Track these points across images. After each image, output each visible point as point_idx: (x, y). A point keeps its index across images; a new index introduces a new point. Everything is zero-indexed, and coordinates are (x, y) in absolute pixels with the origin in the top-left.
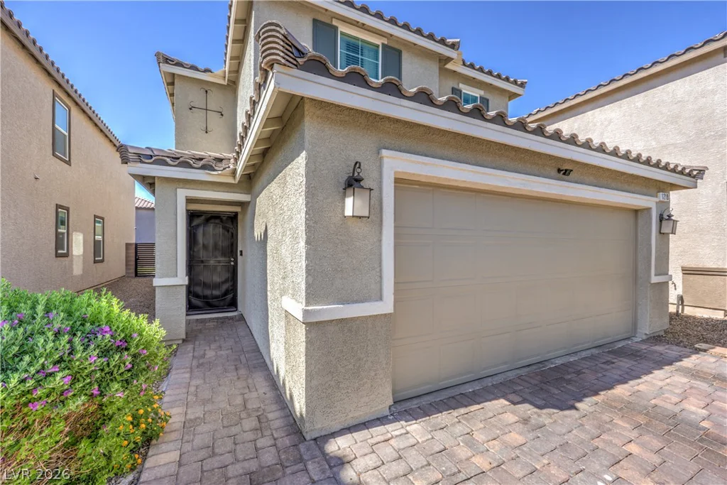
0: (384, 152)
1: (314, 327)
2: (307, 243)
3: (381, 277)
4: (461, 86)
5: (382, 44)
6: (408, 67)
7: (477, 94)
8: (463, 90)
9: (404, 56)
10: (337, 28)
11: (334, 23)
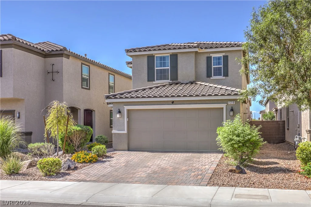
4: (211, 55)
5: (170, 55)
6: (180, 59)
7: (221, 55)
8: (212, 56)
9: (179, 56)
10: (154, 56)
11: (153, 55)
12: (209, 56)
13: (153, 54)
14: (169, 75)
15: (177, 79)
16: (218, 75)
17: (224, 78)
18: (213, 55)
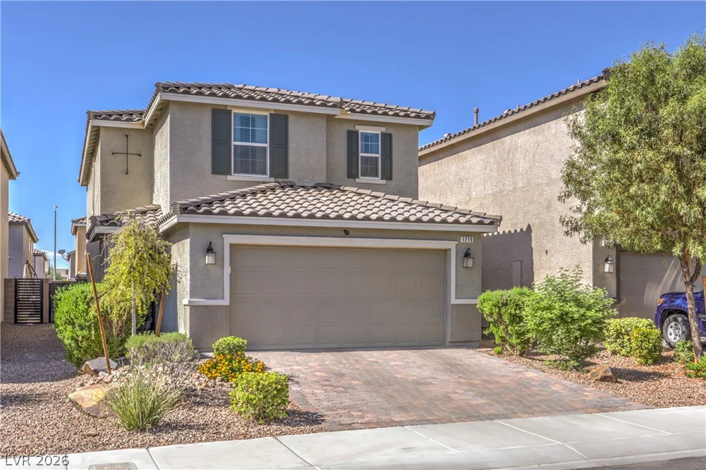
0: (224, 236)
1: (194, 308)
2: (191, 274)
3: (223, 289)
4: (357, 127)
5: (270, 114)
6: (294, 127)
7: (378, 131)
8: (360, 131)
9: (291, 119)
10: (231, 111)
11: (228, 108)
12: (352, 129)
13: (227, 106)
14: (265, 162)
15: (286, 175)
16: (371, 176)
17: (384, 182)
18: (362, 130)
